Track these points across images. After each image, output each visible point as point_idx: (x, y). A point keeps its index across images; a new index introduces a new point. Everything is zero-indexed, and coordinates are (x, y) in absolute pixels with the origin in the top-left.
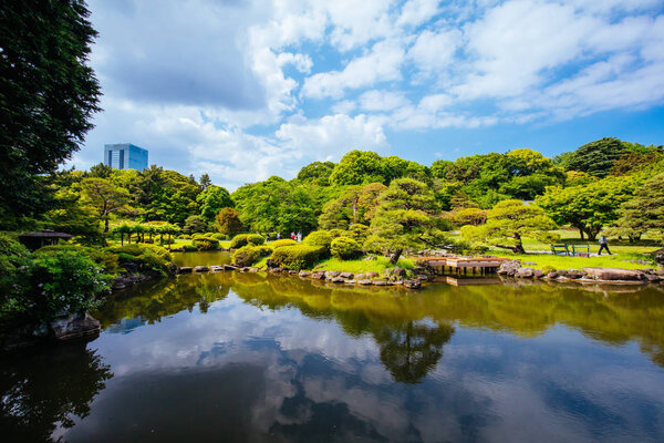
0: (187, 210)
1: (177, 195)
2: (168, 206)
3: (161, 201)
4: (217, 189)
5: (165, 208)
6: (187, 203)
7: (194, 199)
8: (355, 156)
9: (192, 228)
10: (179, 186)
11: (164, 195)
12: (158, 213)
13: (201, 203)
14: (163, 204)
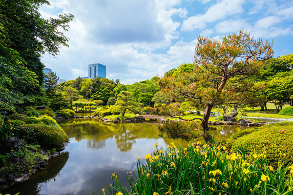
0: (109, 95)
1: (105, 89)
2: (102, 94)
3: (99, 92)
4: (121, 86)
5: (101, 94)
6: (109, 92)
7: (112, 90)
8: (183, 67)
9: (110, 102)
10: (107, 85)
11: (100, 89)
12: (98, 97)
13: (115, 92)
14: (100, 93)
